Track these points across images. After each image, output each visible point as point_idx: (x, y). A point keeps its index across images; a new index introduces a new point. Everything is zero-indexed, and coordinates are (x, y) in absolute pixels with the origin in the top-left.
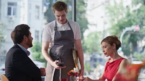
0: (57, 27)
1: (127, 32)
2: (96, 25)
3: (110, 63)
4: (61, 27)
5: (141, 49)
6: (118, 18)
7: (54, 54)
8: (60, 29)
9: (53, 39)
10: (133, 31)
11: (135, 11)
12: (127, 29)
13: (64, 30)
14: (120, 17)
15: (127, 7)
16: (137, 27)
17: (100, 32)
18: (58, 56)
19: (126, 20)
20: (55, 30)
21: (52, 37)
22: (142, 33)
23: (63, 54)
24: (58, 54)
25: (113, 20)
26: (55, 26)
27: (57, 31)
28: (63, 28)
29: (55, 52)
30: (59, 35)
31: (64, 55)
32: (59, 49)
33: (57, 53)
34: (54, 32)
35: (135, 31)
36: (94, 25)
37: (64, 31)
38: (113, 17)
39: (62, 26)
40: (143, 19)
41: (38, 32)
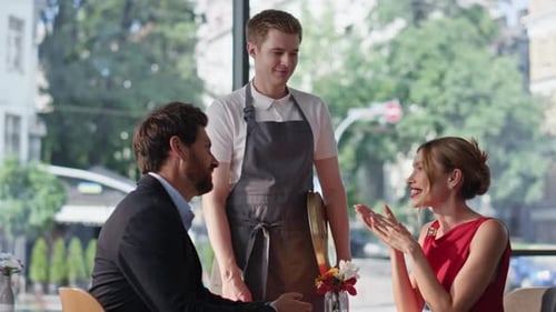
0: (252, 107)
1: (354, 124)
3: (437, 238)
4: (269, 109)
6: (313, 73)
7: (244, 214)
8: (264, 117)
9: (240, 154)
10: (375, 123)
11: (378, 48)
12: (356, 114)
13: (281, 120)
14: (323, 69)
15: (349, 29)
16: (391, 107)
18: (258, 220)
19: (345, 82)
20: (245, 118)
21: (235, 148)
22: (406, 129)
23: (277, 213)
24: (258, 213)
26: (244, 106)
27: (257, 124)
28: (277, 114)
29: (247, 205)
30: (264, 137)
31: (280, 219)
32: (264, 195)
33: (255, 212)
34: (244, 127)
35: (382, 121)
37: (279, 123)
39: (271, 106)
40: (410, 76)
41: (16, 119)
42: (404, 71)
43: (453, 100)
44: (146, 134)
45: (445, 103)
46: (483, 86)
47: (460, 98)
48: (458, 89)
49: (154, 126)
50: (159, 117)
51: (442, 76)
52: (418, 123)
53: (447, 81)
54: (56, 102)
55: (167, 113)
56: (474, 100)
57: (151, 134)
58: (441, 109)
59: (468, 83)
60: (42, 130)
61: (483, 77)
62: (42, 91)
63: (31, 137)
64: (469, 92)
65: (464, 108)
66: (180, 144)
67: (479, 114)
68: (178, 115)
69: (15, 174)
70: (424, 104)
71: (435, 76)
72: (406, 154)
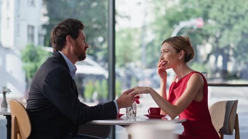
1: (183, 29)
2: (128, 17)
3: (177, 82)
5: (204, 59)
6: (165, 6)
10: (192, 28)
14: (170, 4)
16: (199, 20)
17: (136, 30)
19: (180, 10)
22: (206, 31)
25: (158, 9)
35: (195, 27)
36: (127, 17)
38: (159, 4)
40: (209, 7)
41: (33, 27)
42: (206, 5)
43: (227, 18)
44: (56, 34)
45: (224, 19)
46: (241, 11)
47: (230, 16)
48: (229, 13)
49: (59, 31)
50: (62, 26)
51: (223, 6)
52: (212, 28)
53: (225, 9)
54: (51, 20)
55: (65, 25)
56: (237, 18)
57: (58, 34)
58: (223, 22)
59: (235, 10)
60: (44, 32)
61: (241, 7)
62: (45, 15)
63: (40, 35)
64: (235, 14)
65: (233, 21)
66: (71, 39)
67: (239, 24)
68: (70, 25)
69: (31, 52)
70: (215, 19)
71: (220, 7)
72: (207, 41)
